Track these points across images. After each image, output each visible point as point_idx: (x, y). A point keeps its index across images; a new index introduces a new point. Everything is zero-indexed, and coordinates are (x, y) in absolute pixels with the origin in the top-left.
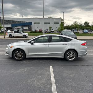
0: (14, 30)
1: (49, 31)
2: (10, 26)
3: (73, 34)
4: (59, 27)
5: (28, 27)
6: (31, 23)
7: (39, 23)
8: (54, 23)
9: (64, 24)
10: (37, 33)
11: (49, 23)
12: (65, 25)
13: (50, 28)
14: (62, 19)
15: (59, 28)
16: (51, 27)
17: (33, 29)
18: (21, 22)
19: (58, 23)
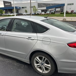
2: (45, 8)
5: (60, 9)
6: (64, 5)
18: (54, 4)
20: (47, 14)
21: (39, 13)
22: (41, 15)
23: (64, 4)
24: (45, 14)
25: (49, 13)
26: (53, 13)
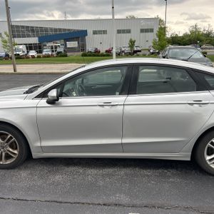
0: (45, 50)
1: (127, 50)
2: (34, 40)
3: (202, 56)
4: (155, 40)
5: (77, 42)
6: (84, 33)
7: (105, 32)
8: (142, 31)
9: (167, 33)
10: (98, 56)
11: (129, 31)
12: (168, 35)
13: (132, 43)
14: (161, 21)
15: (155, 43)
16: (133, 40)
17: (90, 48)
19: (152, 30)
20: (44, 57)
21: (21, 54)
22: (28, 58)
23: (86, 31)
24: (39, 57)
25: (50, 53)
26: (61, 52)
